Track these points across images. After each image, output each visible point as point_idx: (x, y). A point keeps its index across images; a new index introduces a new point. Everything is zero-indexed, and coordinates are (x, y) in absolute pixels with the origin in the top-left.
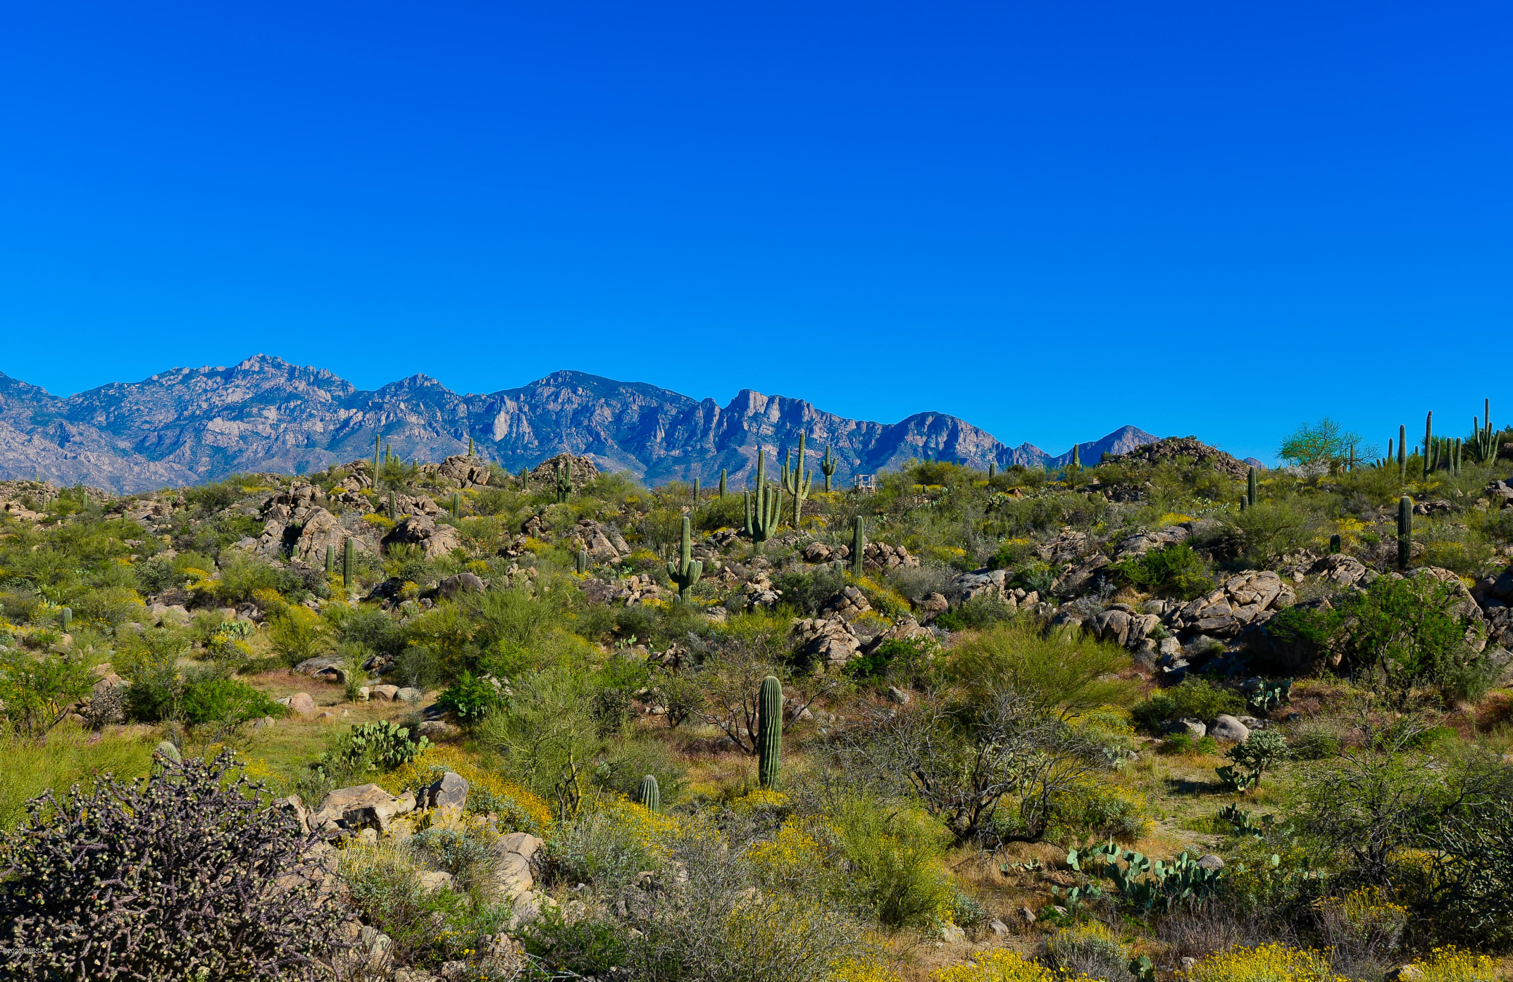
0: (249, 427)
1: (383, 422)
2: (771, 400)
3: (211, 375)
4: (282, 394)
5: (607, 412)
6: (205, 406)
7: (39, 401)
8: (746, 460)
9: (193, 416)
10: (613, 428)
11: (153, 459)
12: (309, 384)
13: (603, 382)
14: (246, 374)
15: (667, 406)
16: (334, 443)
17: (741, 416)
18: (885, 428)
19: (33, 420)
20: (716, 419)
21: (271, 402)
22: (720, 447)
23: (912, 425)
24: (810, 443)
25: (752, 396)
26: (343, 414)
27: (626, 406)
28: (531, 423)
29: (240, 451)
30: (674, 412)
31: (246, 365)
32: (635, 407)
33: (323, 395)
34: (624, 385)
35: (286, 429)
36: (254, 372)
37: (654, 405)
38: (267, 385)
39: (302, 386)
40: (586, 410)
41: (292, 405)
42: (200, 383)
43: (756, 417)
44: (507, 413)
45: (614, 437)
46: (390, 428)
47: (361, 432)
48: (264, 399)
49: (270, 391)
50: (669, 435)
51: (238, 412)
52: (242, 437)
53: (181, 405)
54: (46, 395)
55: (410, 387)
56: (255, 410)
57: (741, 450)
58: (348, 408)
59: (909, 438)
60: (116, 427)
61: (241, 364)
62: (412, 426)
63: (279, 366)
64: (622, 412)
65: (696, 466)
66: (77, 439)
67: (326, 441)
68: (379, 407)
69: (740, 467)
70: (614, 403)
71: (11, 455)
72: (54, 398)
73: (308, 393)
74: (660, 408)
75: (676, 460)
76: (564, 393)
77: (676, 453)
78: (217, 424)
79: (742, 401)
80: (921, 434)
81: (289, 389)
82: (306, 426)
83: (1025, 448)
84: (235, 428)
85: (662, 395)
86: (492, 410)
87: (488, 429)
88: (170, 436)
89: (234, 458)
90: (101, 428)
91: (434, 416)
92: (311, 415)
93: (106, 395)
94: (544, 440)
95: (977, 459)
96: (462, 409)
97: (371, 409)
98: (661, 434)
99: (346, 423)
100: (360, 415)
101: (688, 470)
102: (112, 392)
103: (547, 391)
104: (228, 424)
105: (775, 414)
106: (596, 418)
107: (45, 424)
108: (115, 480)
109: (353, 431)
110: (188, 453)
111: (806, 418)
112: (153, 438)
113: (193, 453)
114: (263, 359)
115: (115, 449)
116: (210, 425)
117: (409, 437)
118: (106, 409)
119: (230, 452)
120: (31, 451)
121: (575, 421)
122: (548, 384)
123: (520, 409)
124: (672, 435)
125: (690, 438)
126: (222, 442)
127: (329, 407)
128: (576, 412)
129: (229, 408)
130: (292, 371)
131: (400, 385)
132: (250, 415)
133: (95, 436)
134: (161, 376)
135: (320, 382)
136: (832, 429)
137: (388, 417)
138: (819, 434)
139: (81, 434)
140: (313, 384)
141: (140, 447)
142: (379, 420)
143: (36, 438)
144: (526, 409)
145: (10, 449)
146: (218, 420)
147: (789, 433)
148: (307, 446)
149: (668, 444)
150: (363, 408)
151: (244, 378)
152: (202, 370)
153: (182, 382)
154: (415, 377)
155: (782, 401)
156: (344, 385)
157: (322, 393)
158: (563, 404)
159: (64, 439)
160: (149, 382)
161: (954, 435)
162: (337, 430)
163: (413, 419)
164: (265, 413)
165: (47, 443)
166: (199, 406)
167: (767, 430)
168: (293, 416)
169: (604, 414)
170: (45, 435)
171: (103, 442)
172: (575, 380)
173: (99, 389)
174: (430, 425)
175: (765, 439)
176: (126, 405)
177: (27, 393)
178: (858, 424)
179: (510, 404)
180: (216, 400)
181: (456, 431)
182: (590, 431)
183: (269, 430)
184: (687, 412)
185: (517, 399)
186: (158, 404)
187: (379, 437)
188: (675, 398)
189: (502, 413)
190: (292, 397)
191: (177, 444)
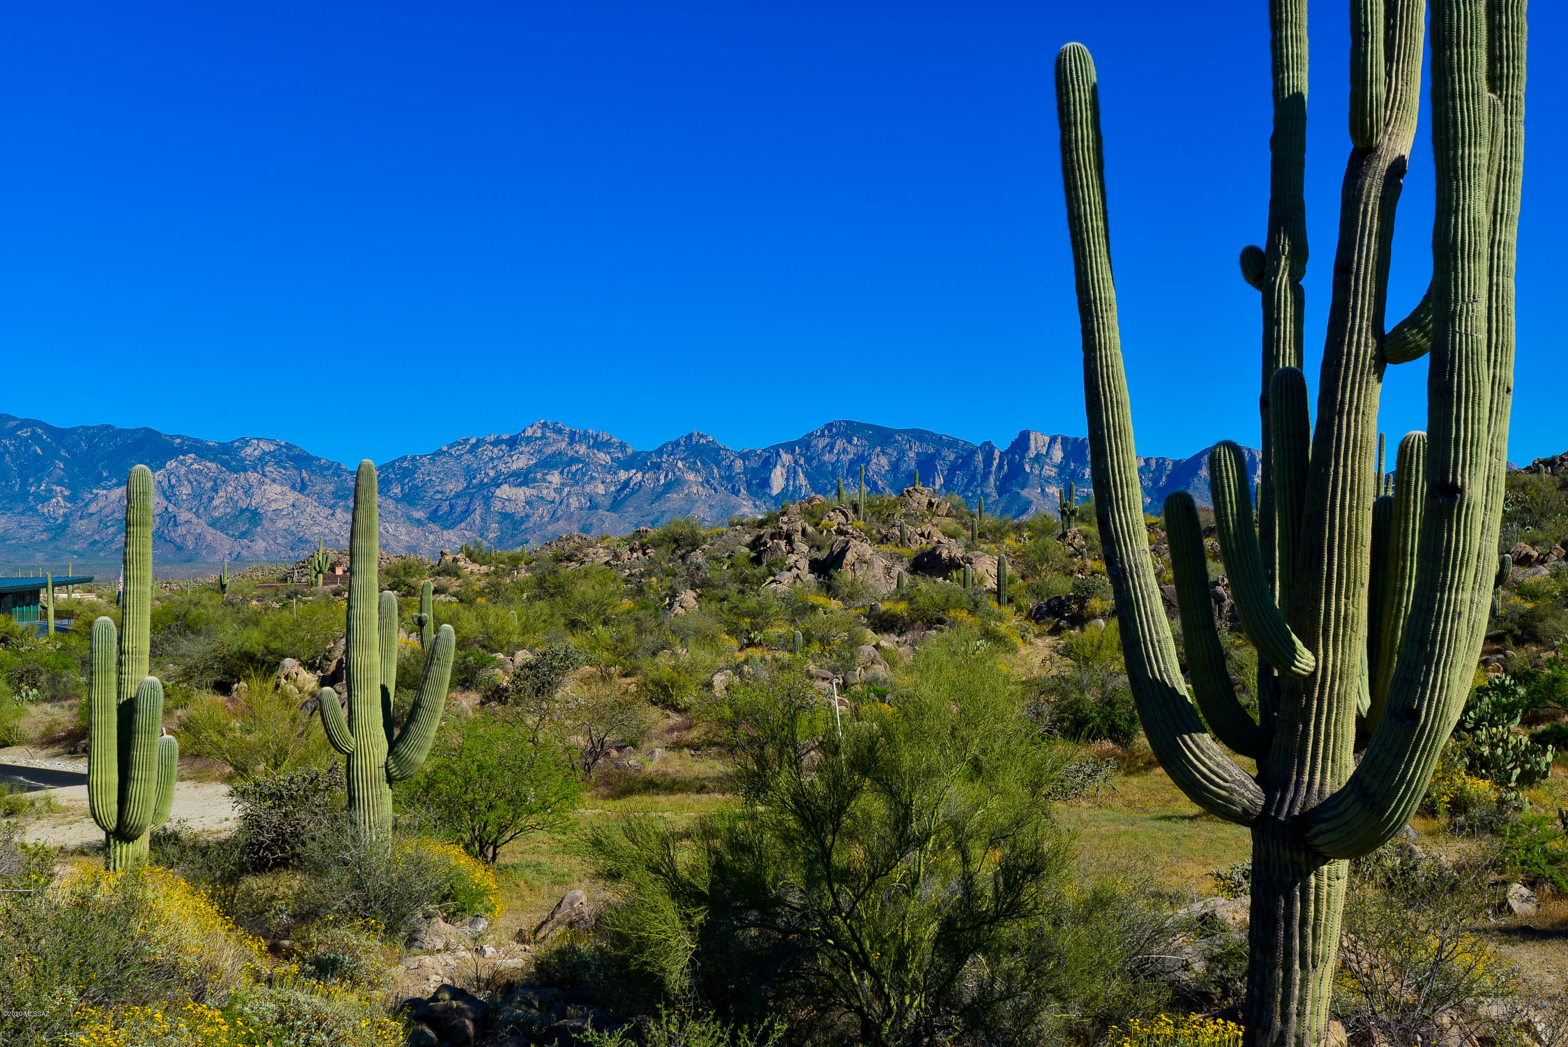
0: (535, 492)
1: (662, 482)
2: (1053, 440)
3: (497, 442)
4: (565, 459)
5: (884, 461)
6: (492, 473)
7: (339, 476)
8: (1030, 503)
9: (482, 484)
10: (890, 477)
11: (446, 528)
12: (589, 448)
13: (878, 430)
14: (529, 440)
15: (945, 452)
16: (616, 505)
17: (1022, 458)
18: (1176, 463)
19: (336, 495)
20: (996, 463)
21: (555, 467)
22: (1001, 491)
23: (1205, 459)
25: (1032, 437)
26: (623, 475)
27: (902, 453)
28: (807, 475)
29: (527, 516)
30: (952, 457)
31: (529, 432)
32: (912, 454)
33: (603, 457)
34: (900, 431)
35: (569, 493)
36: (537, 438)
37: (931, 450)
38: (549, 451)
39: (582, 449)
40: (862, 459)
41: (574, 468)
42: (488, 452)
43: (1038, 458)
44: (783, 466)
45: (892, 486)
46: (669, 487)
47: (641, 492)
48: (548, 463)
49: (553, 456)
50: (948, 481)
51: (523, 478)
52: (528, 503)
53: (470, 473)
54: (345, 470)
55: (686, 446)
56: (539, 475)
57: (1025, 493)
58: (627, 469)
59: (1203, 472)
60: (411, 498)
61: (524, 431)
62: (690, 484)
63: (559, 431)
64: (899, 460)
67: (607, 502)
68: (657, 467)
69: (1023, 510)
70: (890, 451)
71: (316, 529)
73: (589, 457)
74: (937, 455)
76: (840, 444)
78: (505, 491)
79: (1022, 442)
81: (571, 453)
82: (588, 489)
84: (522, 493)
85: (939, 440)
86: (768, 463)
87: (765, 483)
88: (460, 505)
89: (522, 522)
90: (397, 500)
91: (711, 473)
92: (592, 478)
93: (400, 467)
94: (821, 492)
96: (739, 465)
97: (649, 469)
98: (939, 481)
99: (626, 484)
100: (639, 476)
102: (405, 464)
103: (822, 443)
104: (515, 490)
105: (1058, 454)
106: (873, 467)
108: (412, 549)
109: (634, 492)
110: (478, 520)
112: (445, 507)
113: (483, 520)
114: (545, 425)
115: (410, 519)
116: (498, 492)
117: (688, 494)
118: (400, 481)
119: (518, 517)
120: (334, 525)
121: (852, 471)
122: (823, 435)
123: (796, 462)
124: (951, 481)
125: (969, 483)
126: (510, 507)
127: (609, 469)
128: (852, 462)
129: (515, 474)
130: (572, 435)
131: (677, 444)
132: (534, 480)
133: (392, 508)
134: (451, 446)
135: (599, 444)
137: (666, 476)
140: (593, 447)
141: (433, 517)
142: (658, 480)
143: (338, 511)
144: (802, 462)
145: (315, 523)
146: (505, 487)
147: (1073, 474)
148: (590, 508)
149: (947, 490)
150: (642, 468)
151: (527, 444)
152: (488, 439)
153: (470, 451)
154: (691, 435)
155: (1065, 441)
156: (623, 446)
157: (601, 455)
158: (838, 454)
160: (440, 453)
162: (618, 491)
163: (691, 477)
164: (549, 478)
166: (487, 474)
167: (1050, 471)
168: (575, 479)
169: (880, 463)
171: (399, 513)
172: (849, 430)
173: (394, 462)
174: (708, 482)
175: (1048, 480)
176: (419, 477)
177: (328, 469)
178: (1147, 460)
179: (786, 458)
180: (502, 467)
181: (733, 487)
182: (867, 480)
183: (553, 494)
184: (966, 458)
185: (793, 452)
186: (449, 475)
187: (659, 496)
188: (953, 443)
189: (778, 466)
190: (573, 460)
191: (467, 512)
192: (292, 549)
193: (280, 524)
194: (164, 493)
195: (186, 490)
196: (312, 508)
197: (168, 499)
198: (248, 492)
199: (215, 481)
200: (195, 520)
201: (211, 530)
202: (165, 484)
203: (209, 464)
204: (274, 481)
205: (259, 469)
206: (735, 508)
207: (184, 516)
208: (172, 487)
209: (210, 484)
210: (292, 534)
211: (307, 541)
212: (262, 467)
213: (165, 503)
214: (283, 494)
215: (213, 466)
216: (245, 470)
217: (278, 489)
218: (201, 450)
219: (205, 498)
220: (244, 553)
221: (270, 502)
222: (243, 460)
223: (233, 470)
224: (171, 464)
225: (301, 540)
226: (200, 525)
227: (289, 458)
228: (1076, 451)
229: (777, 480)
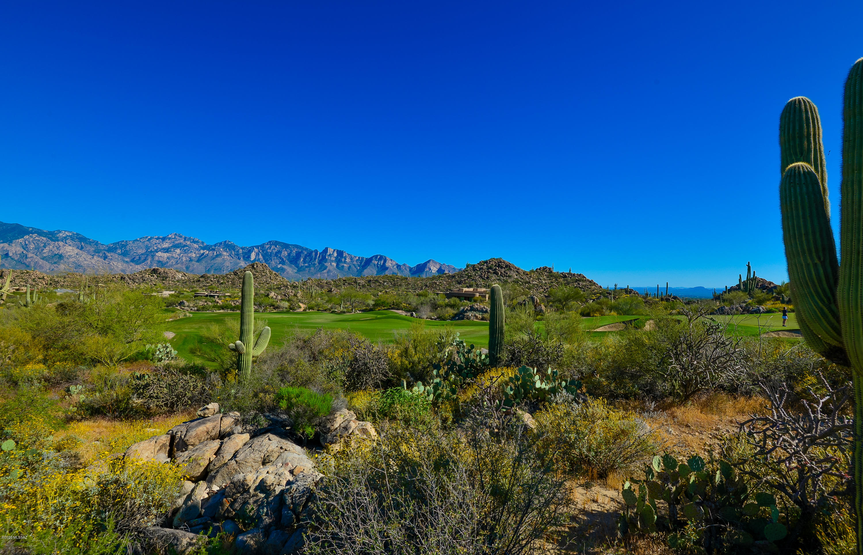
0: (170, 255)
2: (334, 250)
3: (158, 238)
4: (182, 245)
5: (286, 253)
6: (155, 248)
7: (97, 245)
8: (327, 267)
9: (151, 251)
10: (288, 257)
11: (137, 264)
12: (191, 242)
13: (285, 244)
14: (170, 239)
16: (199, 260)
17: (326, 255)
18: (366, 259)
19: (94, 251)
20: (318, 255)
21: (178, 247)
22: (319, 263)
23: (374, 258)
24: (345, 262)
25: (329, 249)
26: (202, 252)
27: (291, 251)
28: (262, 255)
29: (167, 262)
30: (306, 253)
31: (170, 236)
32: (294, 252)
33: (196, 246)
34: (291, 245)
35: (183, 256)
36: (173, 238)
37: (300, 251)
38: (177, 242)
39: (188, 243)
40: (279, 252)
41: (185, 248)
42: (154, 241)
43: (330, 255)
44: (255, 252)
45: (288, 260)
46: (217, 256)
47: (208, 257)
48: (176, 246)
49: (178, 244)
50: (304, 260)
51: (167, 250)
52: (168, 258)
53: (147, 248)
54: (100, 244)
55: (224, 244)
56: (172, 250)
57: (325, 264)
58: (203, 250)
59: (373, 262)
60: (125, 254)
61: (168, 236)
62: (224, 256)
63: (181, 237)
64: (290, 253)
65: (312, 268)
66: (110, 257)
67: (196, 259)
68: (214, 250)
69: (325, 269)
70: (288, 250)
71: (86, 262)
72: (102, 245)
73: (191, 245)
74: (302, 252)
75: (306, 267)
76: (273, 247)
77: (306, 265)
78: (159, 254)
79: (326, 251)
80: (376, 260)
81: (184, 244)
82: (189, 255)
83: (404, 265)
84: (166, 255)
85: (302, 248)
86: (250, 251)
87: (249, 257)
88: (143, 257)
89: (165, 264)
90: (119, 254)
91: (232, 253)
93: (121, 244)
94: (266, 260)
95: (392, 268)
96: (241, 251)
97: (211, 250)
98: (302, 259)
99: (203, 254)
100: (207, 252)
101: (310, 270)
102: (123, 243)
103: (267, 246)
104: (163, 254)
105: (335, 254)
106: (283, 254)
107: (99, 253)
108: (123, 271)
109: (205, 257)
110: (149, 262)
111: (344, 256)
112: (137, 258)
113: (151, 262)
114: (176, 234)
115: (124, 261)
116: (157, 254)
117: (223, 259)
118: (121, 248)
119: (164, 262)
120: (93, 261)
121: (276, 254)
122: (268, 244)
123: (259, 251)
125: (311, 260)
126: (161, 259)
127: (197, 250)
128: (276, 252)
129: (163, 249)
130: (185, 239)
131: (221, 243)
132: (171, 251)
133: (117, 257)
134: (141, 238)
135: (194, 242)
136: (351, 259)
137: (217, 253)
138: (348, 260)
139: (112, 256)
141: (133, 261)
142: (214, 254)
143: (95, 257)
144: (261, 251)
145: (85, 260)
146: (160, 253)
147: (339, 260)
148: (189, 261)
149: (304, 262)
150: (209, 250)
152: (155, 237)
153: (148, 241)
154: (226, 241)
155: (337, 251)
156: (203, 243)
157: (195, 245)
158: (272, 250)
159: (105, 258)
160: (136, 240)
161: (385, 261)
162: (200, 256)
163: (225, 253)
164: (176, 251)
165: (99, 259)
166: (154, 248)
167: (333, 259)
168: (185, 252)
169: (285, 253)
170: (99, 256)
171: (119, 259)
172: (276, 243)
173: (119, 242)
174: (230, 255)
175: (332, 261)
176: (128, 248)
177: (93, 243)
178: (359, 258)
179: (256, 250)
180: (159, 246)
181: (239, 257)
182: (280, 258)
183: (177, 256)
184: (310, 253)
185: (258, 248)
186: (139, 247)
187: (213, 259)
188: (306, 249)
189: (253, 252)
190: (185, 246)
191: (145, 259)
192: (76, 268)
193: (71, 260)
194: (23, 247)
195: (32, 246)
196: (84, 255)
197: (24, 248)
198: (58, 248)
199: (45, 244)
200: (35, 257)
201: (42, 260)
202: (23, 243)
203: (43, 238)
204: (70, 245)
205: (64, 241)
206: (238, 263)
207: (30, 255)
208: (26, 245)
209: (42, 245)
210: (76, 263)
211: (82, 266)
212: (65, 241)
213: (22, 250)
214: (73, 250)
215: (45, 239)
216: (58, 241)
217: (71, 248)
218: (40, 233)
219: (40, 249)
220: (55, 269)
221: (67, 252)
222: (58, 237)
223: (53, 240)
224: (26, 237)
225: (79, 265)
226: (37, 259)
227: (77, 238)
228: (340, 253)
229: (253, 256)
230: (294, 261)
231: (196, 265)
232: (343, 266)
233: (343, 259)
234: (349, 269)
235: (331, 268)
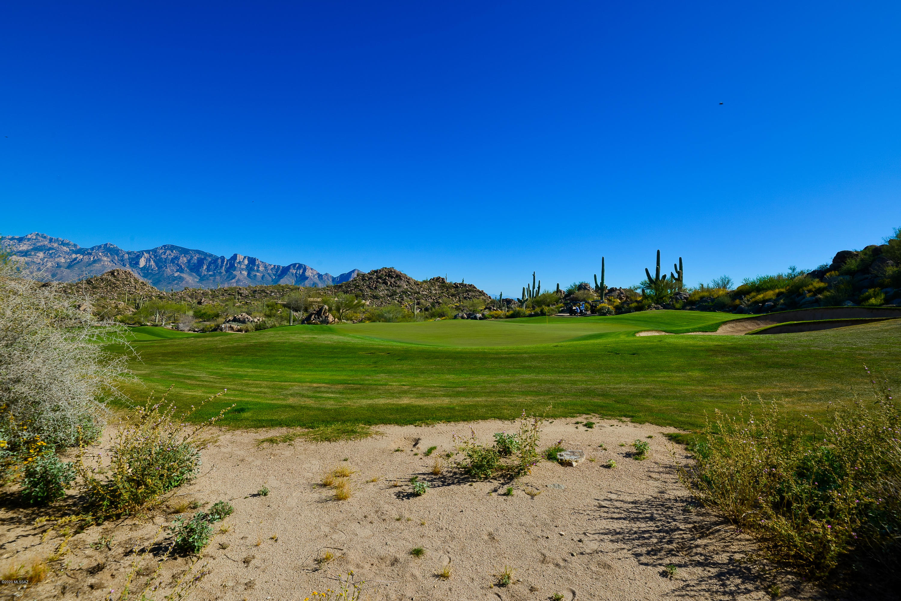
0: (30, 259)
1: (92, 259)
2: (245, 257)
4: (46, 248)
5: (185, 259)
6: (8, 251)
8: (236, 276)
10: (187, 264)
12: (59, 245)
13: (183, 249)
14: (29, 240)
15: (208, 258)
16: (70, 266)
17: (234, 262)
18: (283, 267)
20: (225, 263)
21: (41, 250)
22: (227, 271)
23: (292, 267)
24: (258, 271)
25: (238, 256)
26: (74, 256)
27: (192, 257)
28: (154, 261)
29: (26, 268)
30: (210, 260)
31: (29, 236)
32: (196, 258)
33: (65, 249)
34: (191, 250)
35: (47, 261)
36: (33, 239)
37: (203, 257)
38: (39, 244)
39: (55, 245)
40: (177, 258)
41: (51, 252)
43: (239, 262)
44: (145, 258)
45: (188, 267)
46: (95, 261)
47: (82, 263)
48: (38, 249)
49: (41, 246)
51: (25, 254)
55: (104, 248)
56: (33, 253)
57: (234, 273)
58: (76, 254)
59: (291, 271)
61: (27, 236)
62: (104, 261)
63: (45, 237)
64: (190, 259)
65: (218, 278)
67: (66, 265)
68: (91, 254)
69: (234, 278)
70: (187, 256)
73: (58, 248)
74: (205, 259)
75: (211, 275)
76: (168, 252)
77: (211, 273)
79: (235, 257)
80: (294, 269)
81: (49, 246)
82: (57, 260)
83: (326, 274)
84: (23, 259)
85: (206, 254)
86: (138, 256)
87: (137, 263)
91: (114, 258)
92: (59, 256)
94: (159, 268)
95: (312, 277)
96: (126, 256)
97: (86, 255)
98: (205, 267)
99: (75, 259)
100: (81, 257)
101: (215, 279)
103: (161, 251)
104: (19, 258)
105: (246, 262)
106: (181, 260)
109: (78, 262)
111: (257, 263)
114: (38, 234)
116: (10, 258)
117: (103, 265)
121: (172, 261)
122: (162, 248)
123: (150, 257)
124: (209, 267)
125: (216, 268)
127: (68, 253)
128: (172, 259)
129: (20, 252)
130: (51, 239)
131: (100, 247)
132: (30, 255)
135: (63, 244)
136: (266, 267)
137: (94, 258)
138: (261, 268)
140: (61, 244)
142: (90, 259)
144: (153, 257)
146: (14, 257)
147: (251, 268)
148: (57, 267)
149: (208, 270)
150: (83, 254)
151: (28, 241)
152: (8, 237)
154: (106, 244)
155: (249, 258)
156: (75, 246)
158: (167, 256)
161: (305, 270)
162: (71, 262)
163: (105, 259)
164: (38, 254)
166: (6, 251)
167: (243, 267)
168: (51, 256)
169: (183, 260)
172: (172, 248)
174: (112, 261)
175: (243, 269)
178: (274, 266)
179: (146, 255)
180: (14, 249)
181: (123, 263)
182: (178, 265)
183: (39, 261)
184: (215, 260)
185: (149, 253)
187: (90, 264)
188: (211, 255)
189: (143, 258)
190: (50, 249)
228: (252, 261)
229: (142, 263)
230: (195, 268)
231: (66, 272)
232: (256, 275)
233: (256, 268)
234: (262, 278)
235: (241, 277)
